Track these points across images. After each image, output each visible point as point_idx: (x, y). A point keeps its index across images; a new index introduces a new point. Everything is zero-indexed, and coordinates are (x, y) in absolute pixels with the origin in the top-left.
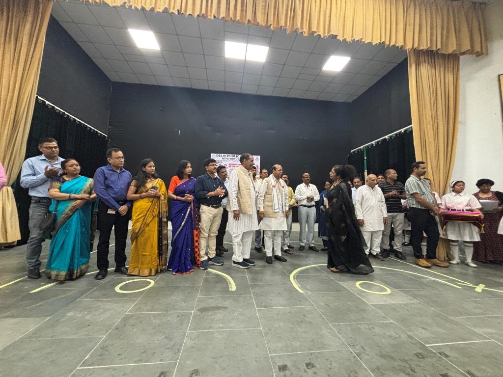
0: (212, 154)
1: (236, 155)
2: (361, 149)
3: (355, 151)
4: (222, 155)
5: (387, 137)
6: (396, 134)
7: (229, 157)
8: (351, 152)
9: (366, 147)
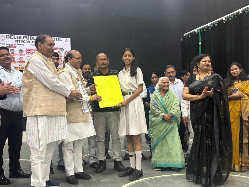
1: (35, 37)
2: (195, 32)
3: (188, 35)
4: (16, 36)
5: (223, 18)
6: (234, 15)
7: (25, 39)
8: (184, 36)
9: (201, 30)
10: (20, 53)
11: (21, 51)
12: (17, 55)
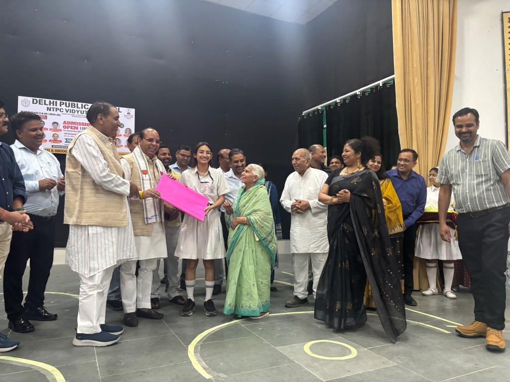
0: (20, 98)
1: (80, 104)
2: (318, 110)
3: (309, 113)
4: (48, 101)
5: (358, 92)
6: (372, 89)
7: (63, 107)
8: (303, 114)
9: (326, 107)
10: (54, 127)
11: (55, 124)
12: (49, 129)
